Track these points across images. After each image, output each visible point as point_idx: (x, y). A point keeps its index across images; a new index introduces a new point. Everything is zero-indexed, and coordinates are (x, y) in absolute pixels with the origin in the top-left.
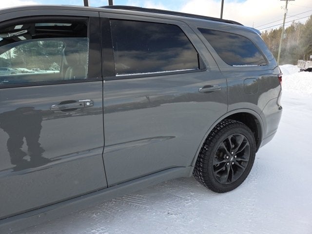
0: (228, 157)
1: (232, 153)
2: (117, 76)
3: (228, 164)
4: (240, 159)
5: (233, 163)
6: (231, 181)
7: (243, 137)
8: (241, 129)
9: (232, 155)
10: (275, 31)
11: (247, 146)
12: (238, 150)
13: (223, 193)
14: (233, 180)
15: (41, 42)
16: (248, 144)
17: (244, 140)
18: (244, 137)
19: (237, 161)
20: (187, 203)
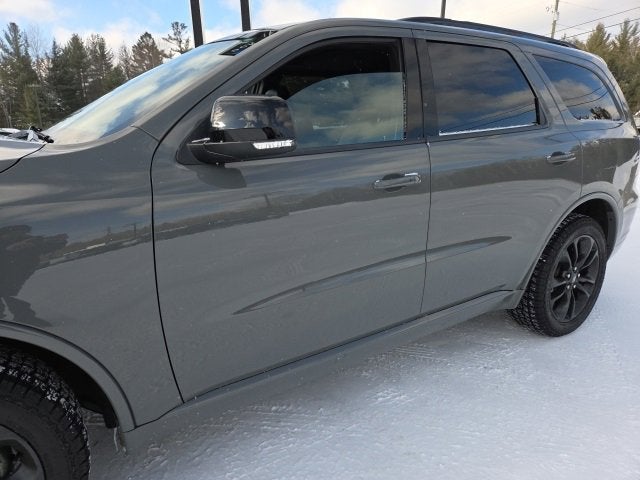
0: (569, 276)
1: (576, 269)
2: (441, 134)
3: (569, 287)
4: (584, 280)
5: (575, 286)
6: (570, 316)
8: (592, 227)
9: (575, 272)
11: (596, 258)
12: (585, 264)
13: (558, 336)
14: (573, 316)
15: (346, 83)
18: (593, 241)
20: (507, 353)
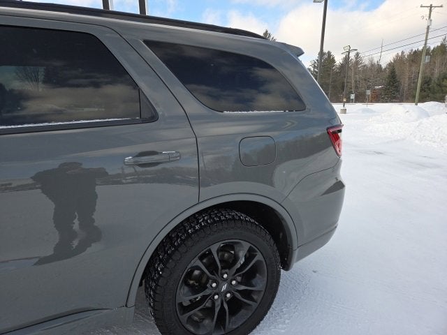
0: (214, 285)
1: (225, 276)
3: (216, 297)
4: (242, 288)
5: (228, 295)
6: (224, 328)
7: (246, 246)
9: (225, 280)
10: (415, 51)
11: (259, 262)
12: (240, 270)
16: (259, 257)
17: (250, 250)
18: (249, 245)
19: (238, 291)
